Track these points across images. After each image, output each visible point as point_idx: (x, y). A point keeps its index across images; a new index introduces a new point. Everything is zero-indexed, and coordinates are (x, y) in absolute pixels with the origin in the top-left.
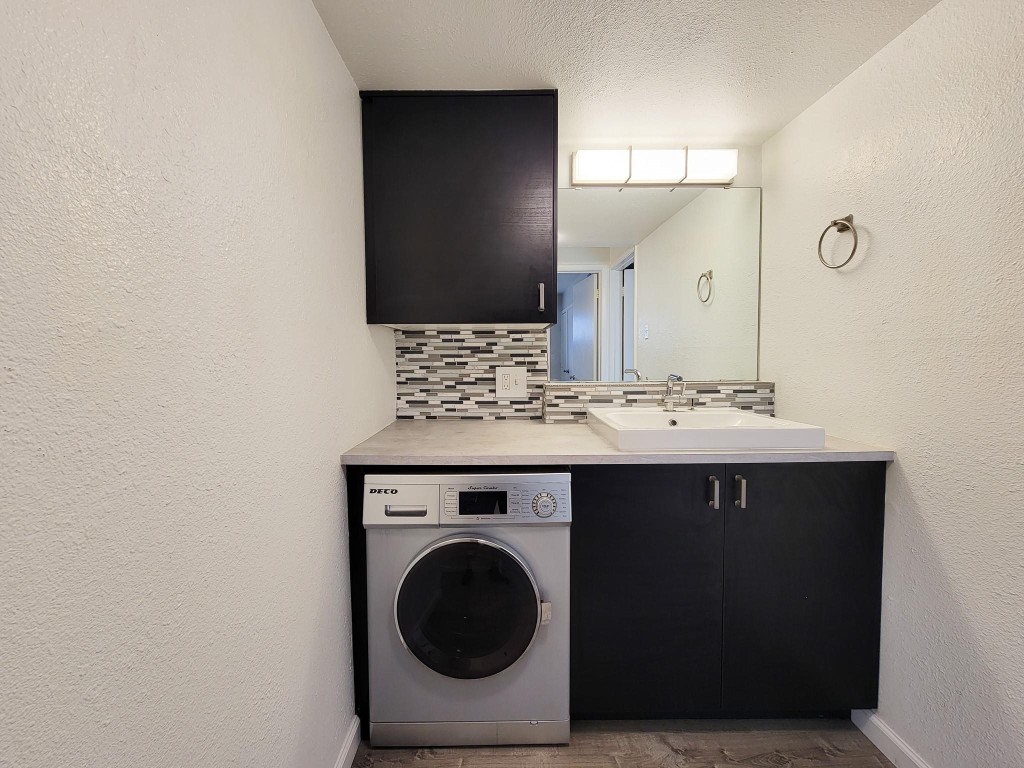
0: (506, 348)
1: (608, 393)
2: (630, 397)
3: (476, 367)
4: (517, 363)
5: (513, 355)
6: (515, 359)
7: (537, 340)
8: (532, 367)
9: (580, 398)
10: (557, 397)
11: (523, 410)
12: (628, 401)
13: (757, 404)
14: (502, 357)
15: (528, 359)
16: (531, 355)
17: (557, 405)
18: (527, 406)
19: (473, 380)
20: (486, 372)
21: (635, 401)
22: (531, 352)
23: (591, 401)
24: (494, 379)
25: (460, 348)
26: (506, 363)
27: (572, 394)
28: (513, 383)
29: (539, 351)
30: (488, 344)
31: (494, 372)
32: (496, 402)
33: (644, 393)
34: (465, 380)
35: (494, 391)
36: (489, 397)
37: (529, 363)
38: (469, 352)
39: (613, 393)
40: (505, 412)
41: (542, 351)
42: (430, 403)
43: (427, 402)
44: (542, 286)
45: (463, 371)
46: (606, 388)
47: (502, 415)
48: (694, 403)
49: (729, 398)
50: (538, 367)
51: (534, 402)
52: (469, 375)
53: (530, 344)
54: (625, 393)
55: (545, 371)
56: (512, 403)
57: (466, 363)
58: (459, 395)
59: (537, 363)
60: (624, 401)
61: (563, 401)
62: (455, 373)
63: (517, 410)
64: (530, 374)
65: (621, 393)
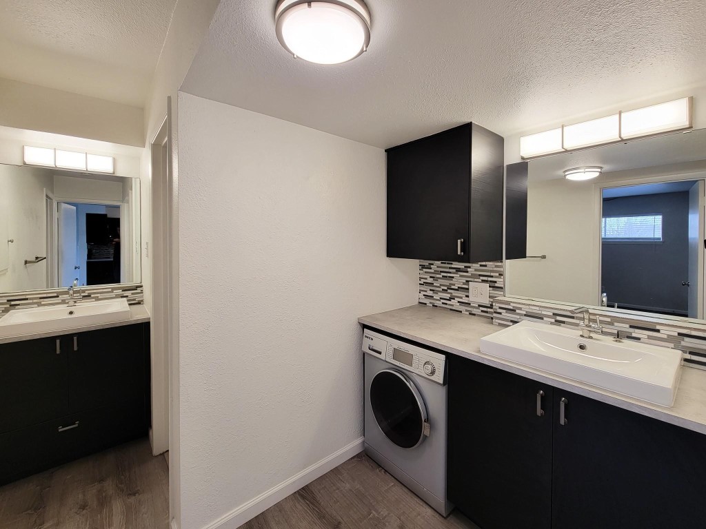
0: (476, 270)
1: (540, 312)
2: (559, 318)
3: (458, 281)
4: (483, 281)
5: (480, 275)
6: (482, 278)
7: (496, 266)
8: (492, 284)
9: (517, 311)
10: (500, 308)
11: (486, 312)
12: (556, 321)
14: (473, 276)
15: (490, 279)
16: (492, 277)
17: (500, 313)
18: (489, 310)
19: (457, 288)
20: (464, 284)
21: (564, 322)
22: (492, 274)
23: (525, 315)
24: (468, 289)
25: (450, 268)
26: (475, 280)
27: (512, 307)
28: (479, 293)
29: (497, 274)
30: (465, 267)
31: (468, 285)
32: (470, 304)
34: (453, 287)
35: (467, 296)
36: (465, 300)
37: (491, 281)
38: (454, 271)
39: (543, 313)
40: (475, 311)
41: (500, 275)
43: (433, 297)
44: (459, 241)
45: (451, 282)
46: (538, 308)
47: (473, 312)
50: (496, 285)
52: (454, 285)
53: (491, 269)
55: (500, 288)
56: (480, 306)
57: (453, 277)
58: (449, 295)
59: (496, 282)
60: (553, 320)
61: (504, 311)
62: (447, 282)
63: (482, 311)
64: (491, 289)
65: (551, 314)
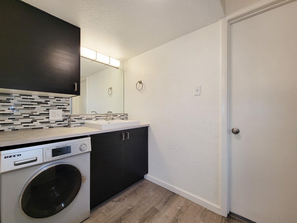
0: (54, 103)
1: (91, 117)
2: (97, 118)
3: (40, 109)
4: (58, 108)
5: (57, 105)
6: (57, 107)
7: (66, 101)
8: (64, 109)
9: (83, 118)
10: (75, 119)
11: (61, 124)
12: (96, 119)
13: (125, 118)
14: (52, 106)
15: (63, 107)
16: (64, 106)
17: (75, 121)
18: (62, 123)
19: (39, 114)
20: (45, 111)
21: (98, 119)
22: (64, 104)
23: (86, 119)
24: (49, 114)
25: (31, 102)
26: (53, 108)
27: (80, 118)
28: (56, 115)
29: (67, 104)
30: (46, 101)
31: (49, 111)
32: (49, 122)
33: (101, 117)
34: (34, 114)
35: (48, 118)
36: (47, 120)
37: (63, 108)
38: (36, 103)
39: (92, 117)
40: (52, 125)
41: (68, 105)
42: (14, 124)
43: (13, 123)
44: (76, 84)
45: (33, 111)
46: (90, 116)
47: (51, 126)
48: (113, 119)
49: (119, 117)
50: (66, 110)
51: (65, 121)
52: (36, 112)
53: (63, 102)
54: (96, 117)
55: (69, 111)
56: (56, 122)
57: (35, 108)
58: (31, 120)
59: (66, 108)
60: (95, 119)
61: (77, 120)
62: (29, 111)
63: (58, 124)
64: (63, 112)
65: (95, 117)
